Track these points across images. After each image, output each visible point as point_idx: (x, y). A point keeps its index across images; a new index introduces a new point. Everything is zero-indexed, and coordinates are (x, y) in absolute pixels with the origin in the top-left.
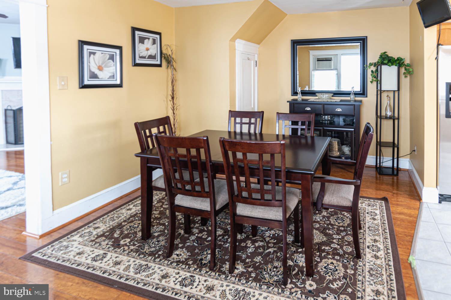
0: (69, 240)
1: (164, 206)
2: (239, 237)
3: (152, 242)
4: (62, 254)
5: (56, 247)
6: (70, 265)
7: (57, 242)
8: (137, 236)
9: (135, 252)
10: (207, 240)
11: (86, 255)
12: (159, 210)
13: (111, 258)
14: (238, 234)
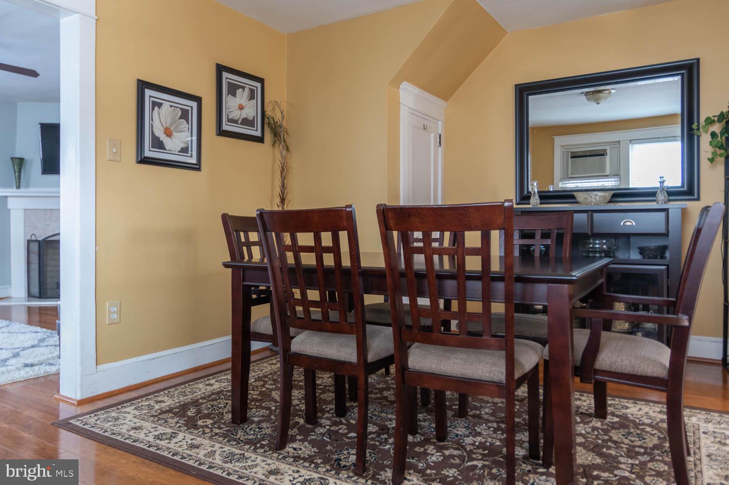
0: (119, 411)
1: (267, 386)
2: (410, 438)
3: (250, 428)
4: (110, 426)
5: (101, 417)
6: (122, 440)
7: (103, 412)
8: (225, 418)
9: (222, 437)
10: (348, 436)
11: (145, 431)
12: (260, 390)
13: (184, 439)
14: (409, 435)
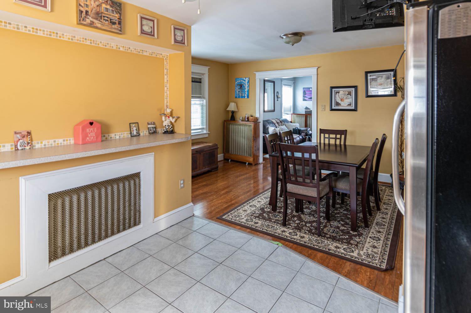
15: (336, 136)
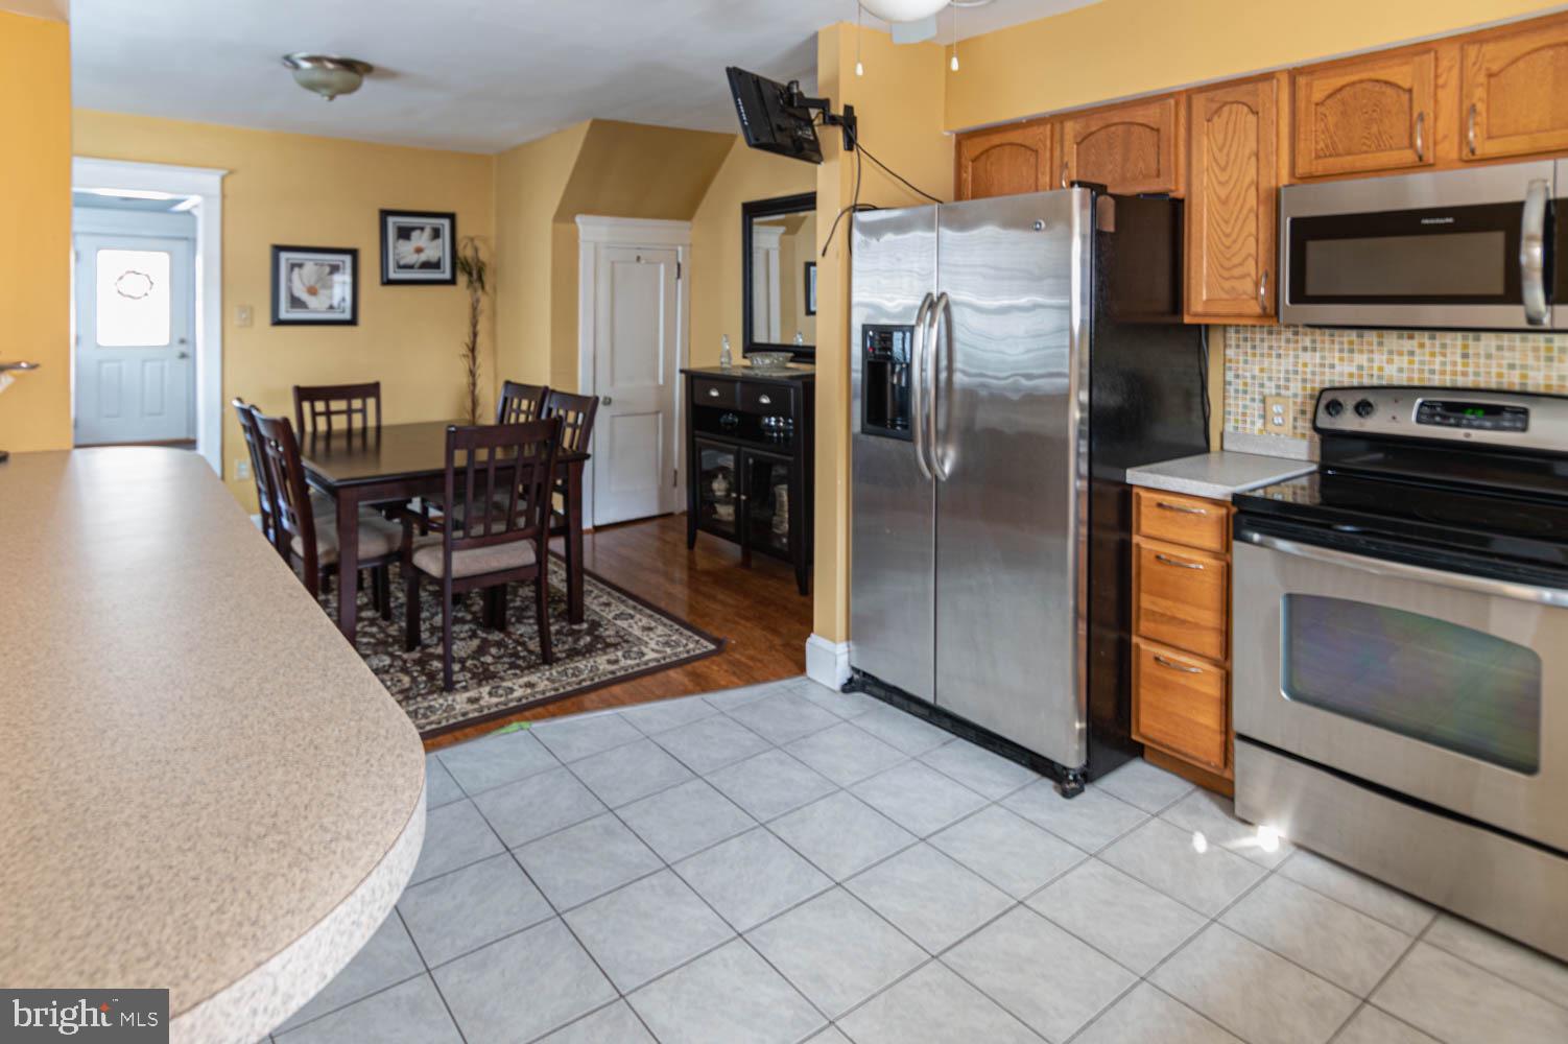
15: (349, 405)
